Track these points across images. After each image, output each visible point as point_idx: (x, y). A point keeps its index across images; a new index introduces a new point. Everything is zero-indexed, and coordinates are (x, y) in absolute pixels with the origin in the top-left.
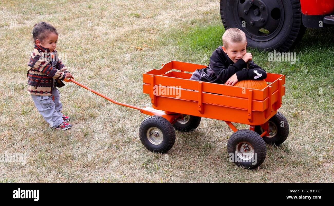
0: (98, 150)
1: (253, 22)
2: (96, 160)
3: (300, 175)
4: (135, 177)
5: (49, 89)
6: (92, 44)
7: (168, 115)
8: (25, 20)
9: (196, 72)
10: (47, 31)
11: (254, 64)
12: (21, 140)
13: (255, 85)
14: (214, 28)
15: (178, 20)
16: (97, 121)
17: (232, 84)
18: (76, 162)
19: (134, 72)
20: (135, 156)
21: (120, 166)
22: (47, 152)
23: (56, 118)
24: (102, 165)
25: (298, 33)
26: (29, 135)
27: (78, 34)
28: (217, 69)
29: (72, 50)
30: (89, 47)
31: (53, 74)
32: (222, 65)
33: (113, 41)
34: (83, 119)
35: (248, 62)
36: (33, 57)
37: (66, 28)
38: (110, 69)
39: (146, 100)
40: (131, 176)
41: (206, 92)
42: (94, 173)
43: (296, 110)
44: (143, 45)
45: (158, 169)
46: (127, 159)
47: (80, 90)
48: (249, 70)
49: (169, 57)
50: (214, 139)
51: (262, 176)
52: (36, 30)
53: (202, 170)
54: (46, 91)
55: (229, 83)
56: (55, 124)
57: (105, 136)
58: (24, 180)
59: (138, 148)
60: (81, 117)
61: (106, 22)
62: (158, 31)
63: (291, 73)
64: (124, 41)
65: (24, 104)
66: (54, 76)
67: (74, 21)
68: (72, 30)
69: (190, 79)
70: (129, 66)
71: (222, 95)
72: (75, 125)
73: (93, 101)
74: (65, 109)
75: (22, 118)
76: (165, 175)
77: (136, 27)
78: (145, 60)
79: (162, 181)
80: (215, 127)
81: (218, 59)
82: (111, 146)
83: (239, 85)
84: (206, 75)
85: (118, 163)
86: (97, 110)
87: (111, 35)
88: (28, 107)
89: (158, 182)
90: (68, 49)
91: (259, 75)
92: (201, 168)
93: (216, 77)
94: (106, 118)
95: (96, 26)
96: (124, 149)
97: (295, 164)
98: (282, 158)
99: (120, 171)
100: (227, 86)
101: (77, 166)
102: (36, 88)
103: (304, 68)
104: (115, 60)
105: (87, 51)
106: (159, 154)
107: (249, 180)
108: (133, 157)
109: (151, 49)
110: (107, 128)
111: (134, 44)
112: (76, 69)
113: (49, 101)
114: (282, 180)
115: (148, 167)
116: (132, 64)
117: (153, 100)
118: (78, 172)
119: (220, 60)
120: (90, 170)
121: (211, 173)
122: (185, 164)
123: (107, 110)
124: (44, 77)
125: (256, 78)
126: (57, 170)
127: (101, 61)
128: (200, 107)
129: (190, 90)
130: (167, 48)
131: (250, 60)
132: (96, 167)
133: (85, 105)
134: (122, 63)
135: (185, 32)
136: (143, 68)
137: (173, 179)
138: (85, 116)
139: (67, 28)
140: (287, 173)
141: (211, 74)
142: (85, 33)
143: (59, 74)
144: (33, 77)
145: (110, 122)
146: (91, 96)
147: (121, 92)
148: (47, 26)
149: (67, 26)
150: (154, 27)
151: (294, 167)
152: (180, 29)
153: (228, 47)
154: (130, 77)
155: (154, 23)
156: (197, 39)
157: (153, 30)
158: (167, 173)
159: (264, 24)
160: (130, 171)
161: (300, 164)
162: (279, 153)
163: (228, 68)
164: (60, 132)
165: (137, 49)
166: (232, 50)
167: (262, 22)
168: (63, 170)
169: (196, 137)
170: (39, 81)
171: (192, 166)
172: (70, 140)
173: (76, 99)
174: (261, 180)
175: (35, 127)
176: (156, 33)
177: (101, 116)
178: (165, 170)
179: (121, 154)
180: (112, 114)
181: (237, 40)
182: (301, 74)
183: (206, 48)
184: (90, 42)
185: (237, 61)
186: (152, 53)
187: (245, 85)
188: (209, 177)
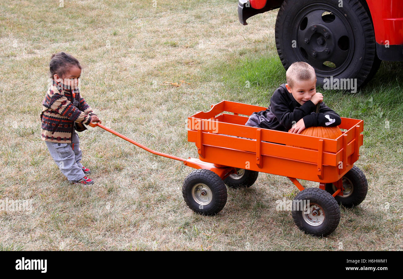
0: (124, 210)
1: (316, 54)
2: (122, 223)
3: (373, 243)
4: (170, 243)
5: (69, 135)
6: (117, 79)
7: (218, 168)
8: (35, 49)
9: (254, 116)
10: (68, 64)
11: (325, 107)
12: (30, 197)
13: (327, 133)
14: (268, 60)
15: (223, 50)
16: (123, 173)
17: (298, 132)
18: (97, 224)
19: (169, 114)
20: (170, 218)
21: (151, 229)
22: (62, 212)
23: (76, 171)
24: (129, 228)
25: (371, 67)
26: (39, 190)
27: (100, 67)
28: (279, 113)
29: (93, 86)
30: (114, 82)
31: (76, 117)
32: (285, 107)
33: (143, 76)
34: (106, 171)
35: (318, 104)
36: (51, 96)
37: (85, 59)
38: (140, 110)
39: (184, 149)
40: (165, 242)
41: (266, 142)
42: (119, 238)
43: (368, 162)
44: (180, 81)
45: (198, 234)
46: (160, 221)
47: (102, 135)
48: (318, 114)
49: (212, 95)
50: (267, 198)
51: (326, 243)
52: (54, 63)
53: (252, 235)
54: (65, 137)
55: (295, 131)
56: (74, 178)
57: (133, 193)
58: (34, 246)
59: (174, 208)
60: (104, 169)
61: (134, 52)
62: (199, 63)
63: (363, 117)
64: (157, 76)
65: (34, 152)
66: (77, 119)
67: (95, 51)
68: (93, 61)
69: (246, 125)
70: (164, 106)
71: (285, 145)
72: (96, 178)
73: (119, 149)
74: (84, 159)
75: (31, 170)
76: (207, 242)
77: (172, 58)
78: (183, 99)
79: (203, 248)
80: (269, 182)
81: (281, 100)
82: (140, 204)
83: (306, 133)
84: (265, 120)
85: (149, 226)
86: (123, 161)
87: (142, 68)
88: (39, 156)
89: (198, 251)
90: (88, 85)
91: (332, 121)
92: (251, 233)
93: (278, 123)
94: (135, 171)
95: (123, 56)
96: (156, 209)
97: (367, 229)
98: (351, 221)
99: (151, 236)
100: (292, 134)
101: (99, 230)
102: (53, 134)
103: (378, 110)
104: (146, 99)
105: (111, 88)
106: (200, 216)
107: (310, 248)
108: (167, 218)
109: (190, 86)
110: (136, 183)
111: (169, 79)
112: (98, 110)
113: (67, 149)
114: (351, 248)
115: (185, 232)
116: (167, 104)
117: (200, 150)
118: (100, 237)
119: (283, 102)
120: (115, 235)
121: (263, 240)
122: (232, 228)
123: (136, 161)
124: (63, 121)
125: (328, 125)
126: (74, 234)
127: (129, 100)
128: (258, 160)
129: (246, 139)
130: (210, 84)
131: (320, 102)
132: (122, 231)
133: (108, 155)
134: (154, 102)
135: (232, 65)
136: (180, 110)
137: (217, 246)
138: (109, 168)
139: (87, 59)
140: (357, 240)
141: (272, 119)
142: (110, 65)
143: (84, 117)
144: (49, 120)
145: (140, 175)
146: (116, 144)
147: (153, 138)
148: (68, 58)
149: (87, 57)
150: (194, 58)
151: (365, 233)
152: (226, 61)
153: (293, 85)
154: (165, 120)
155: (194, 54)
156: (247, 74)
157: (193, 62)
158: (209, 239)
159: (330, 56)
160: (164, 236)
161: (373, 229)
162: (347, 215)
163: (293, 112)
164: (78, 188)
165: (173, 86)
166: (298, 89)
167: (327, 53)
168: (82, 234)
169: (245, 195)
170: (57, 125)
171: (240, 231)
172: (90, 198)
173: (98, 147)
174: (324, 248)
175: (48, 180)
176: (196, 66)
177: (129, 168)
178: (206, 235)
179: (153, 215)
180: (142, 166)
181: (304, 77)
182: (374, 118)
183: (258, 85)
184: (115, 77)
185: (305, 103)
186: (191, 91)
187: (314, 132)
188: (261, 244)
